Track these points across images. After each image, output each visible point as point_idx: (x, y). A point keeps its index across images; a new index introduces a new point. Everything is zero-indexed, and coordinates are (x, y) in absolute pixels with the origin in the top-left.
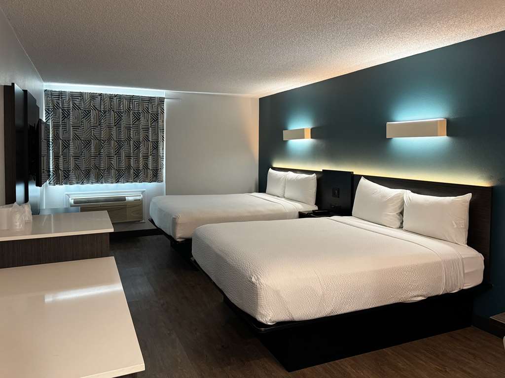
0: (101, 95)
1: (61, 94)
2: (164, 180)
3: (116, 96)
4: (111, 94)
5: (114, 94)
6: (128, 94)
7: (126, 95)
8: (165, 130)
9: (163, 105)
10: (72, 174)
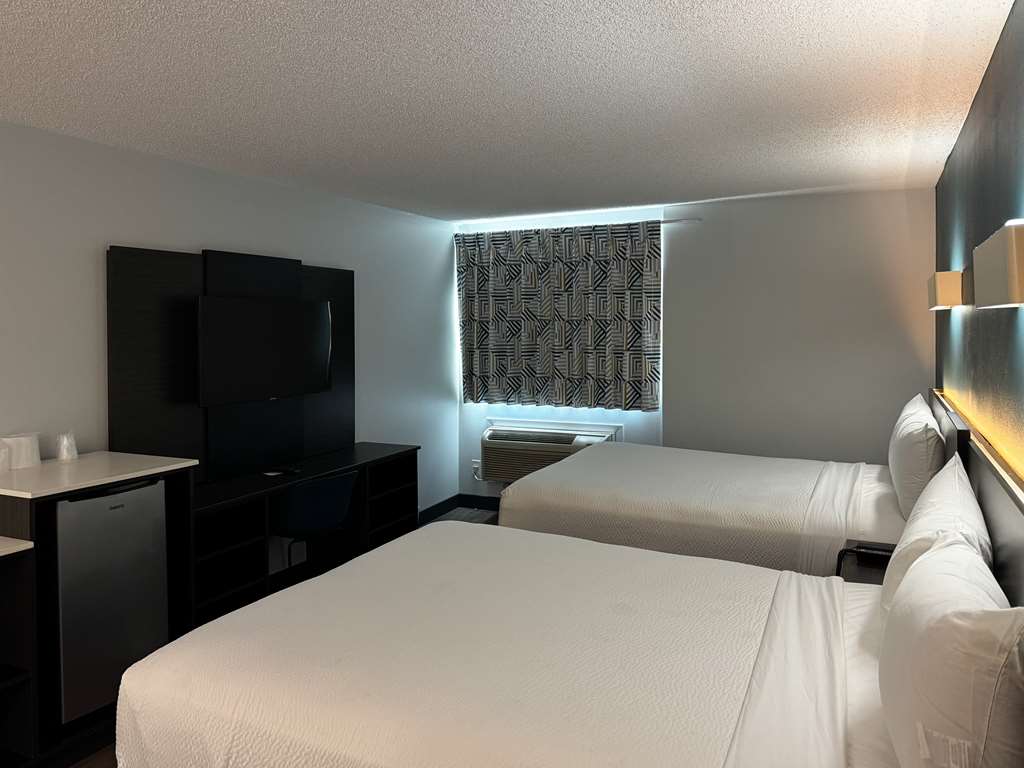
0: (537, 232)
1: (477, 238)
2: (661, 405)
3: (564, 231)
4: (556, 227)
5: (560, 227)
6: (585, 225)
7: (583, 228)
8: (662, 294)
9: (659, 239)
10: (492, 383)
